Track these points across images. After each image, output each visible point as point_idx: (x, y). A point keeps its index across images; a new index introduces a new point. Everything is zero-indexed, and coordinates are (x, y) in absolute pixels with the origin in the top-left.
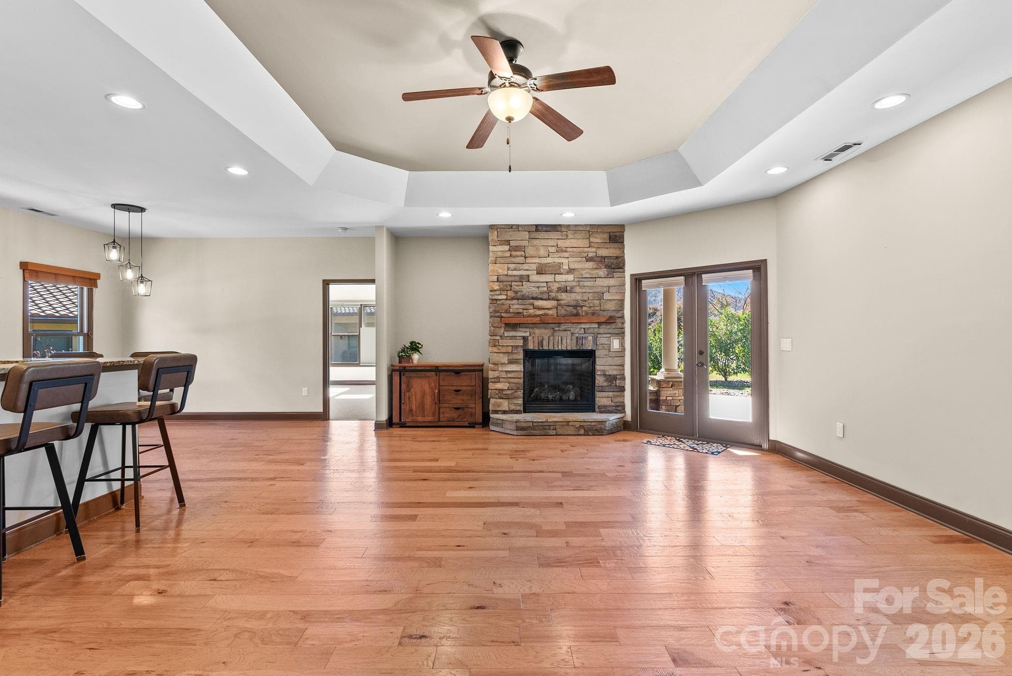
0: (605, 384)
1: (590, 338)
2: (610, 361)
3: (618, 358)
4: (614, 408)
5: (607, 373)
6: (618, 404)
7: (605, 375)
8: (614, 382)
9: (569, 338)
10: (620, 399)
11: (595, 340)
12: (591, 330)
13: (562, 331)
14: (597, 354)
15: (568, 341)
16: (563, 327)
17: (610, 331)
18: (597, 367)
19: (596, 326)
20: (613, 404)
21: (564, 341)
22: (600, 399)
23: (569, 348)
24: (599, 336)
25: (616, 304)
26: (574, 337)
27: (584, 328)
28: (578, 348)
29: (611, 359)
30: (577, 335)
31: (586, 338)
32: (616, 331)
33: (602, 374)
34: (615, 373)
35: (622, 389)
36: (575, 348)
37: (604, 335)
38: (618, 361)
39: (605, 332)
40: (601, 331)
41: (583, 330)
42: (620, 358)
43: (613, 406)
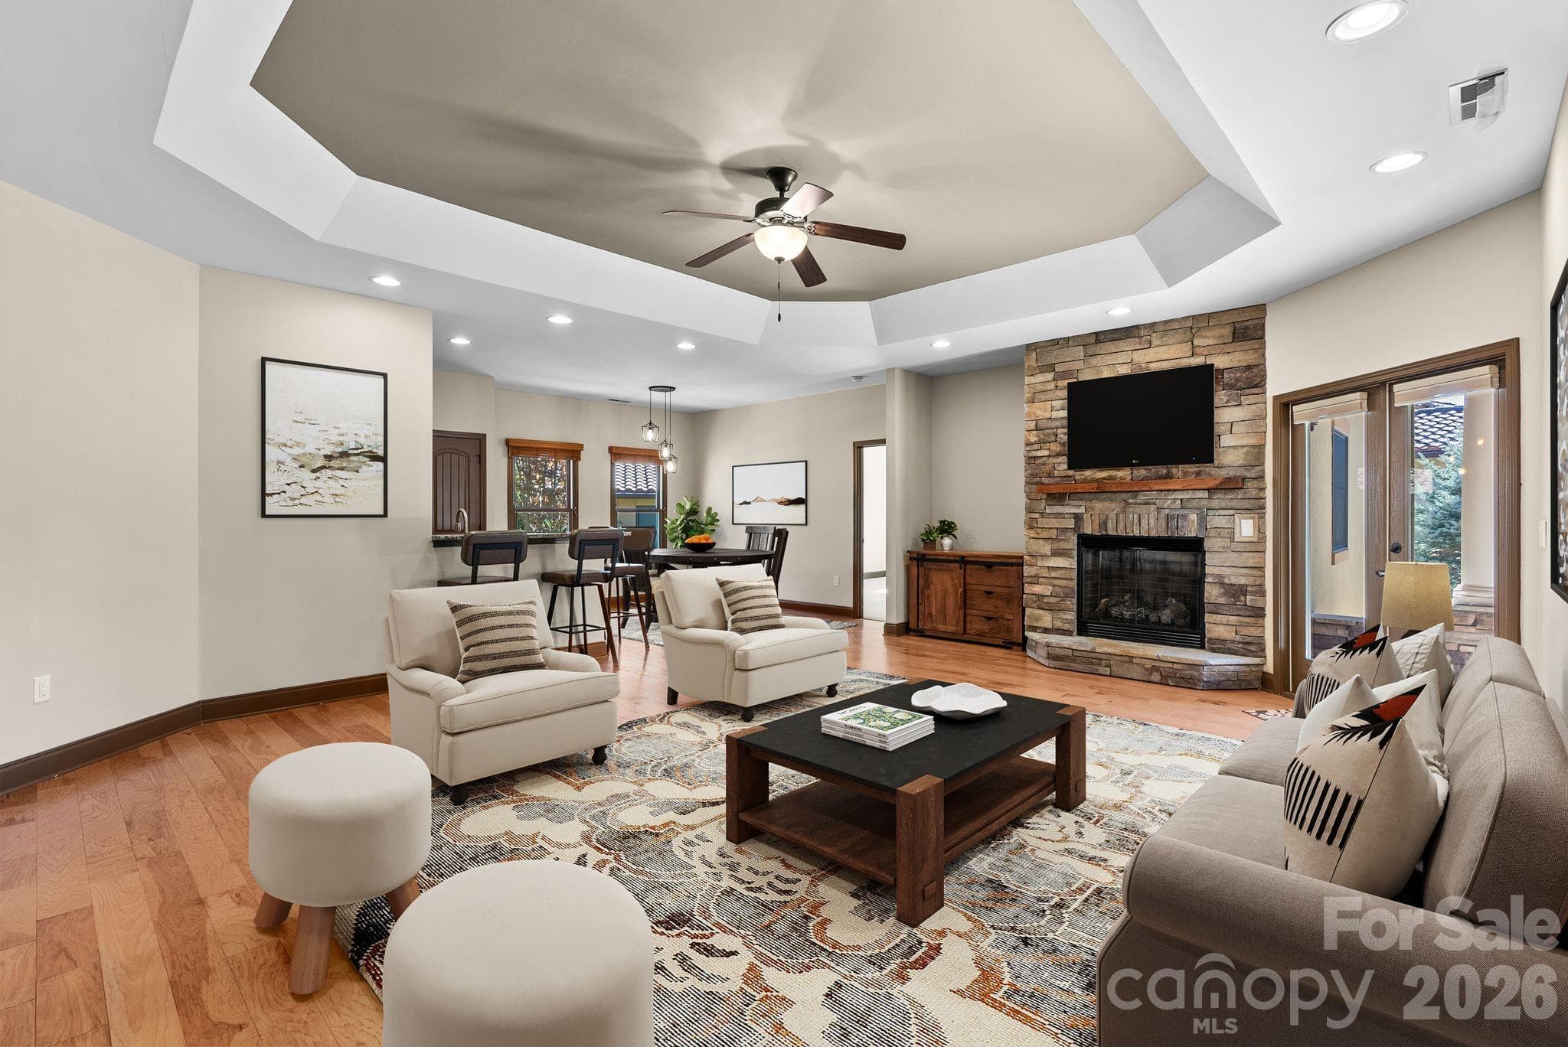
0: (1222, 600)
1: (1193, 517)
2: (1233, 558)
3: (1251, 554)
4: (1240, 646)
5: (1226, 581)
6: (1249, 639)
7: (1222, 584)
8: (1242, 598)
9: (1153, 515)
10: (1254, 631)
11: (1202, 521)
12: (1195, 503)
13: (1141, 504)
14: (1207, 545)
15: (1151, 521)
16: (1142, 498)
17: (1234, 504)
18: (1208, 570)
19: (1206, 494)
20: (1238, 638)
21: (1144, 522)
22: (1212, 626)
23: (1153, 534)
24: (1210, 513)
25: (1247, 454)
26: (1162, 515)
27: (1181, 500)
28: (1170, 535)
29: (1235, 555)
30: (1167, 511)
31: (1184, 517)
32: (1246, 504)
33: (1216, 581)
34: (1243, 581)
35: (1260, 613)
36: (1164, 534)
37: (1222, 512)
38: (1251, 560)
39: (1223, 504)
40: (1215, 503)
41: (1179, 502)
42: (1255, 554)
43: (1240, 643)
